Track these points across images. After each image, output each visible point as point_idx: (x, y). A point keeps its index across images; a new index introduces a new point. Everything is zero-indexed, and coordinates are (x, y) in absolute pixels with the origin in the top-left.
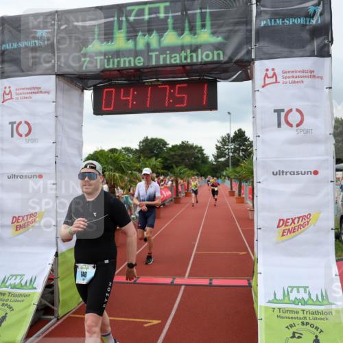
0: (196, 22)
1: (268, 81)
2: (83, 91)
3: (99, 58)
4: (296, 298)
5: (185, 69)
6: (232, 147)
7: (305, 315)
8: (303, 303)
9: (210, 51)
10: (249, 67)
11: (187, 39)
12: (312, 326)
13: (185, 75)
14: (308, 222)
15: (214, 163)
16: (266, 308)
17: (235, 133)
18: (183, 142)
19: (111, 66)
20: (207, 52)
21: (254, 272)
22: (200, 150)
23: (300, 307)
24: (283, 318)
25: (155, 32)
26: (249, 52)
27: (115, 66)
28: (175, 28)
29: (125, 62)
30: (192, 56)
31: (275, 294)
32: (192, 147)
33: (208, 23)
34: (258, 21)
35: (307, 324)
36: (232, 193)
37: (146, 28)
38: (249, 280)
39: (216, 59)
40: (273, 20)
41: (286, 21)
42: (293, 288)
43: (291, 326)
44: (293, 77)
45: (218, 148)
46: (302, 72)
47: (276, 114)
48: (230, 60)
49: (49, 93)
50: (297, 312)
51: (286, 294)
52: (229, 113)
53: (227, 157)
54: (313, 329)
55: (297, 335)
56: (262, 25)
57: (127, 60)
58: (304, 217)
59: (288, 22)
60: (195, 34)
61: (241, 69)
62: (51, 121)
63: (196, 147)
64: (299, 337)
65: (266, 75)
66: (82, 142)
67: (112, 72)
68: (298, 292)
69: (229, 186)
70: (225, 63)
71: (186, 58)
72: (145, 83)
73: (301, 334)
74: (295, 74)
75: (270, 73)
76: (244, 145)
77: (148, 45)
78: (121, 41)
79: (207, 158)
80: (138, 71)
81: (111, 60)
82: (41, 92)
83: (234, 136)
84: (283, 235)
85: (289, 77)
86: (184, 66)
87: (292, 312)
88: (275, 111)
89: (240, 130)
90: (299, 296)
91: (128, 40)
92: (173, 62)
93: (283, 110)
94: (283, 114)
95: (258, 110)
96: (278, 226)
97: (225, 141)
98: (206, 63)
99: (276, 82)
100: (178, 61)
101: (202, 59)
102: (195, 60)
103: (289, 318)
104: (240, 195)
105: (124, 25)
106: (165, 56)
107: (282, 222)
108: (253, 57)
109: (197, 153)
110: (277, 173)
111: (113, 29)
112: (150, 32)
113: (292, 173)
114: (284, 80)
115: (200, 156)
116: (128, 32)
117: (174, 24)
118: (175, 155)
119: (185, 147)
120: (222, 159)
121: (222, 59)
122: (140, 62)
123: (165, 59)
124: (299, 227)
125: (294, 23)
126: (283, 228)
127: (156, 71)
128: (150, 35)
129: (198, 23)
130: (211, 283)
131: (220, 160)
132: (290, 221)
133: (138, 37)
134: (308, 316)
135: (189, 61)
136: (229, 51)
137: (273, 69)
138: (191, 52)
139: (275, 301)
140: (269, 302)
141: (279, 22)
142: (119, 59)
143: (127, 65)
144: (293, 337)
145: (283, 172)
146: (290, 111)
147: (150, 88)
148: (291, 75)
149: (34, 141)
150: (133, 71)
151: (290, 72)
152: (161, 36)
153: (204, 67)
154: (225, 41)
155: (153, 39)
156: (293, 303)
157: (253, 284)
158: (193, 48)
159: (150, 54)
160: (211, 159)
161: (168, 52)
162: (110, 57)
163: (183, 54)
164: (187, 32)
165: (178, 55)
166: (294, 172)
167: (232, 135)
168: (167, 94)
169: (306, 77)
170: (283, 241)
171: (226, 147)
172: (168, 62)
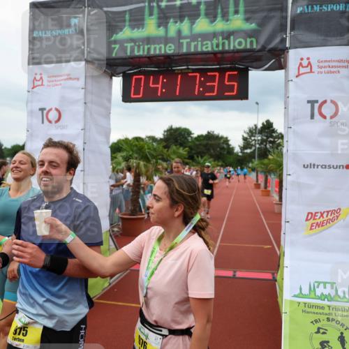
0: (228, 8)
1: (302, 70)
2: (111, 78)
3: (129, 45)
4: (322, 293)
5: (216, 57)
6: (259, 138)
7: (331, 311)
8: (329, 299)
9: (244, 38)
10: (283, 56)
11: (220, 25)
12: (338, 322)
13: (216, 63)
14: (337, 217)
15: (240, 154)
16: (292, 302)
17: (263, 124)
18: (208, 133)
19: (141, 53)
20: (240, 40)
21: (279, 266)
22: (226, 141)
23: (326, 303)
24: (308, 312)
25: (186, 19)
26: (283, 40)
27: (146, 53)
28: (207, 15)
29: (155, 49)
30: (223, 44)
31: (301, 289)
32: (217, 138)
33: (241, 9)
34: (295, 7)
35: (333, 320)
36: (257, 186)
37: (178, 14)
38: (273, 274)
39: (248, 47)
40: (310, 7)
41: (324, 7)
42: (319, 283)
43: (316, 321)
44: (329, 67)
45: (245, 139)
46: (339, 61)
47: (310, 105)
48: (263, 48)
49: (78, 79)
50: (323, 308)
51: (312, 289)
52: (257, 103)
53: (253, 148)
54: (339, 326)
55: (321, 331)
56: (298, 12)
57: (158, 47)
58: (333, 212)
59: (326, 9)
60: (227, 20)
61: (275, 58)
62: (80, 108)
63: (222, 137)
64: (324, 333)
65: (301, 64)
66: (110, 129)
67: (141, 59)
68: (325, 287)
69: (255, 179)
70: (259, 51)
71: (218, 46)
72: (175, 70)
73: (326, 330)
74: (331, 64)
75: (305, 63)
76: (272, 137)
77: (179, 32)
78: (151, 28)
79: (233, 149)
80: (168, 58)
81: (142, 47)
82: (70, 79)
83: (262, 128)
84: (311, 229)
85: (325, 67)
86: (215, 54)
87: (317, 307)
88: (309, 102)
89: (268, 122)
90: (326, 292)
91: (159, 26)
92: (204, 49)
93: (317, 102)
94: (316, 106)
95: (291, 100)
96: (307, 220)
97: (252, 132)
98: (238, 51)
99: (311, 72)
100: (210, 49)
101: (234, 46)
102: (227, 48)
103: (314, 313)
104: (266, 187)
105: (156, 11)
106: (196, 43)
107: (311, 216)
108: (288, 45)
109: (223, 143)
110: (308, 166)
111: (144, 15)
112: (181, 18)
113: (324, 167)
114: (319, 70)
115: (225, 146)
116: (159, 18)
117: (206, 10)
118: (200, 144)
119: (210, 137)
120: (248, 151)
121: (255, 47)
122: (170, 49)
123: (196, 46)
124: (328, 221)
125: (332, 10)
126: (312, 221)
127: (186, 58)
128: (182, 21)
129: (232, 9)
130: (234, 275)
131: (246, 151)
132: (319, 215)
133: (170, 24)
134: (334, 312)
135: (221, 48)
136: (263, 39)
137: (308, 59)
138: (223, 39)
139: (301, 295)
140: (295, 296)
141: (317, 8)
142: (149, 46)
143: (158, 52)
144: (318, 332)
145: (314, 165)
146: (325, 102)
147: (179, 76)
148: (326, 64)
149: (63, 127)
150: (162, 58)
151: (326, 61)
152: (193, 23)
153: (236, 55)
154: (260, 29)
155: (185, 26)
156: (319, 298)
157: (278, 278)
158: (225, 35)
159: (181, 41)
160: (237, 150)
161: (200, 39)
162: (141, 43)
163: (215, 41)
164: (219, 18)
165: (209, 43)
166: (325, 166)
167: (260, 126)
168: (197, 83)
169: (343, 67)
170: (311, 235)
171: (253, 138)
172: (199, 50)
